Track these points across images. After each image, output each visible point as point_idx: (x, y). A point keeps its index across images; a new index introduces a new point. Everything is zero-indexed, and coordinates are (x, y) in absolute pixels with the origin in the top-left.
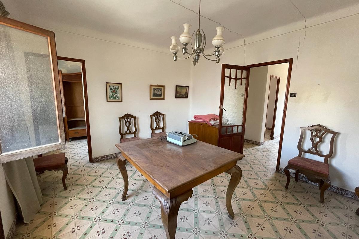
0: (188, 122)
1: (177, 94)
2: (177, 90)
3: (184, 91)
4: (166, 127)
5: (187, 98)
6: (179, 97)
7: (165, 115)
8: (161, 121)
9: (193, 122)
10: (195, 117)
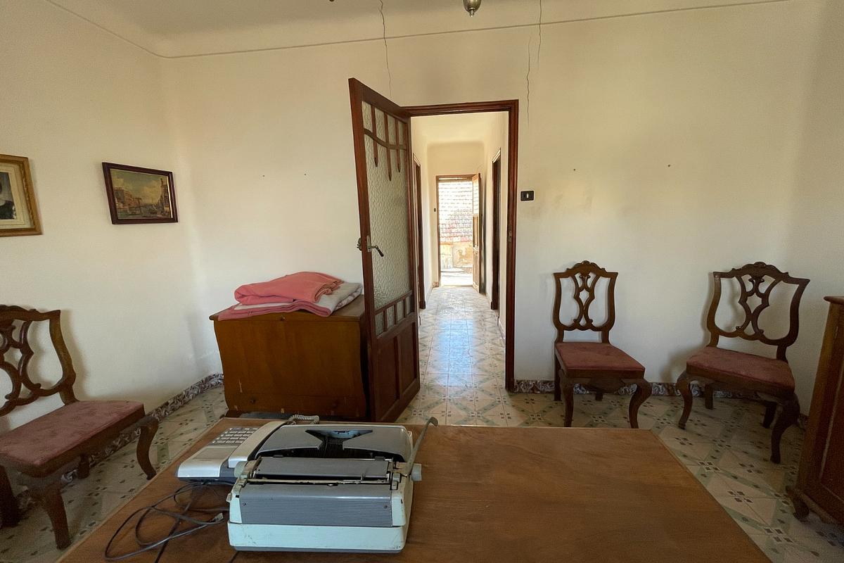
0: (211, 318)
1: (119, 205)
2: (115, 186)
3: (151, 193)
4: (84, 374)
5: (175, 220)
6: (131, 217)
7: (68, 312)
8: (41, 352)
9: (234, 317)
10: (241, 294)
